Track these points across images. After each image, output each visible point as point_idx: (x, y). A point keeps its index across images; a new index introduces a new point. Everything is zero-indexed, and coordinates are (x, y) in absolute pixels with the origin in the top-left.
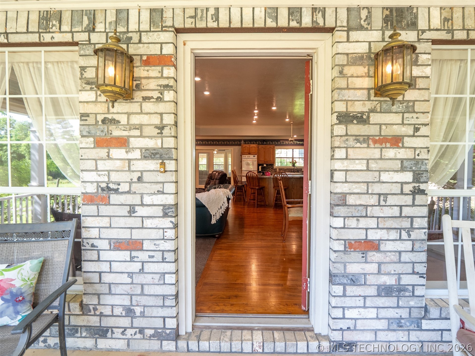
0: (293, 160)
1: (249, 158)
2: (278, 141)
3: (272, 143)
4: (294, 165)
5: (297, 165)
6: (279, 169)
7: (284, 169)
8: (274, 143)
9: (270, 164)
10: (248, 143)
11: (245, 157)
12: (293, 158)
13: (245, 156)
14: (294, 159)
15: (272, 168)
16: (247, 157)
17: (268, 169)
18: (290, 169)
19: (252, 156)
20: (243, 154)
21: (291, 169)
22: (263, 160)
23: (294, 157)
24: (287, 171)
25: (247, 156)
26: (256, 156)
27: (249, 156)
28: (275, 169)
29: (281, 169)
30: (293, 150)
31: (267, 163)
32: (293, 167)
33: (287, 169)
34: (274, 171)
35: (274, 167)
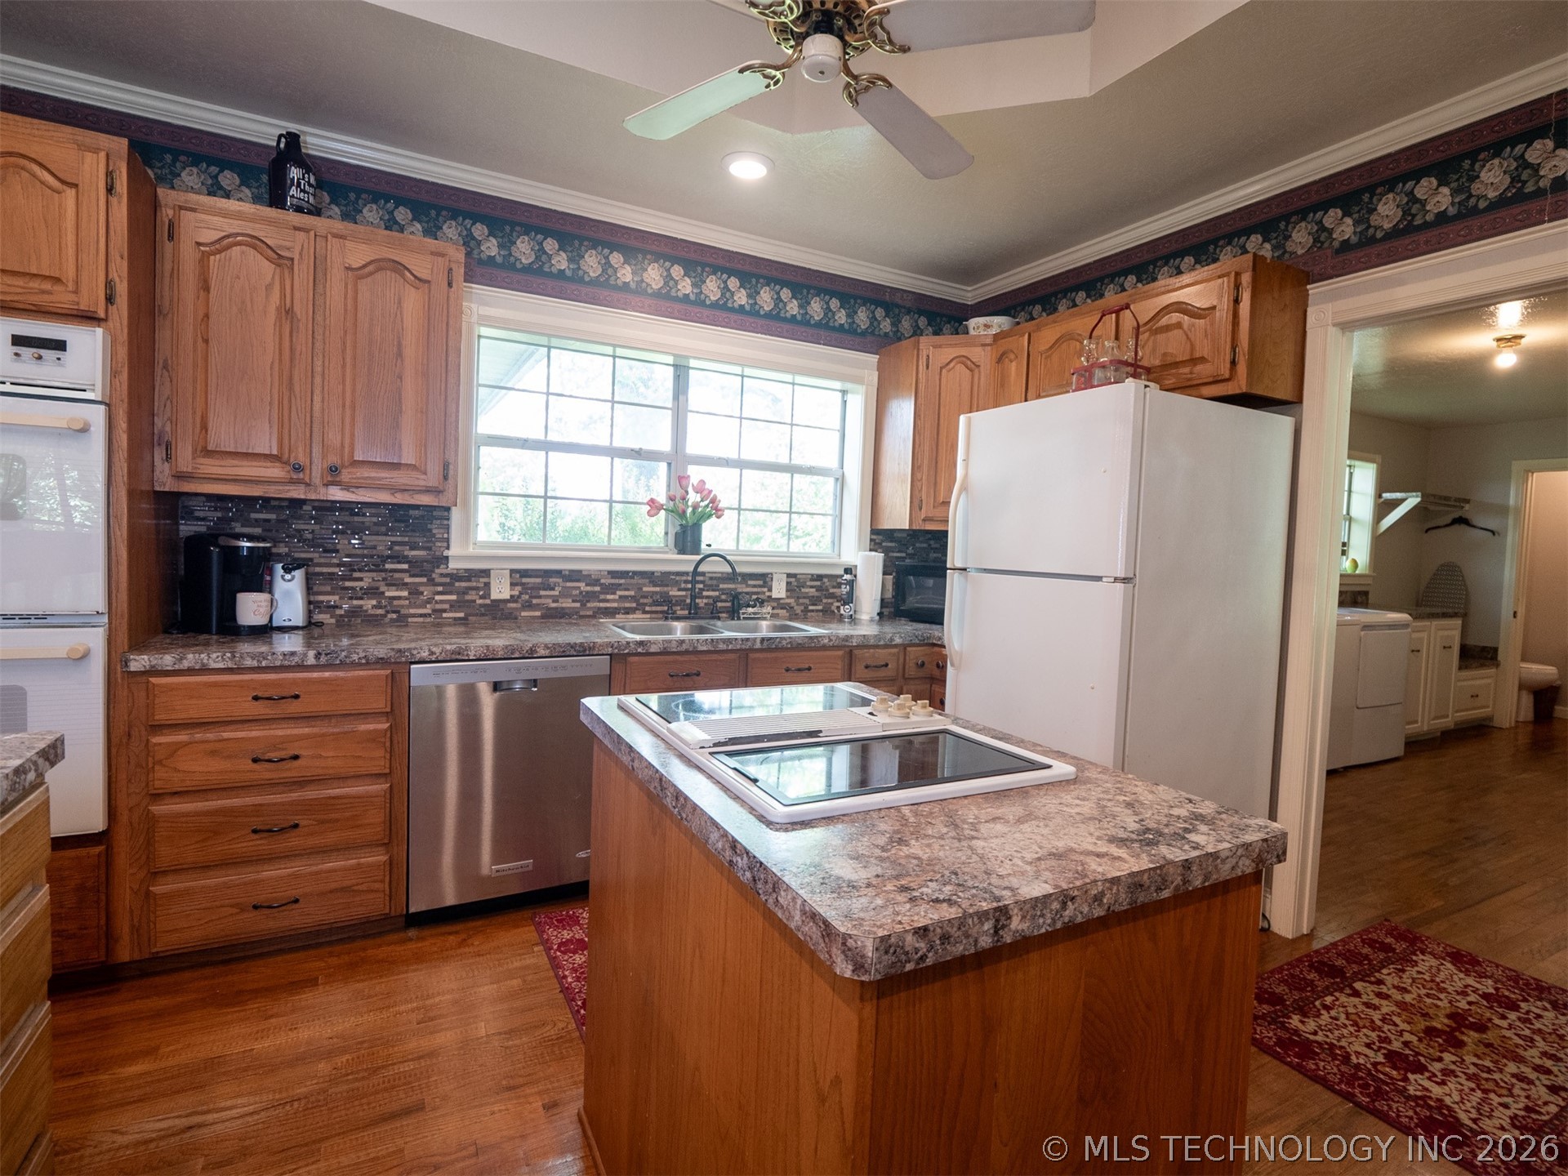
0: (679, 480)
4: (687, 537)
5: (716, 536)
6: (519, 576)
7: (575, 576)
9: (398, 515)
12: (677, 460)
14: (695, 473)
15: (417, 568)
17: (367, 580)
18: (649, 576)
21: (665, 579)
22: (265, 443)
23: (692, 448)
24: (612, 600)
28: (471, 574)
29: (547, 573)
30: (681, 372)
31: (337, 494)
32: (686, 563)
33: (613, 574)
34: (453, 606)
35: (454, 551)
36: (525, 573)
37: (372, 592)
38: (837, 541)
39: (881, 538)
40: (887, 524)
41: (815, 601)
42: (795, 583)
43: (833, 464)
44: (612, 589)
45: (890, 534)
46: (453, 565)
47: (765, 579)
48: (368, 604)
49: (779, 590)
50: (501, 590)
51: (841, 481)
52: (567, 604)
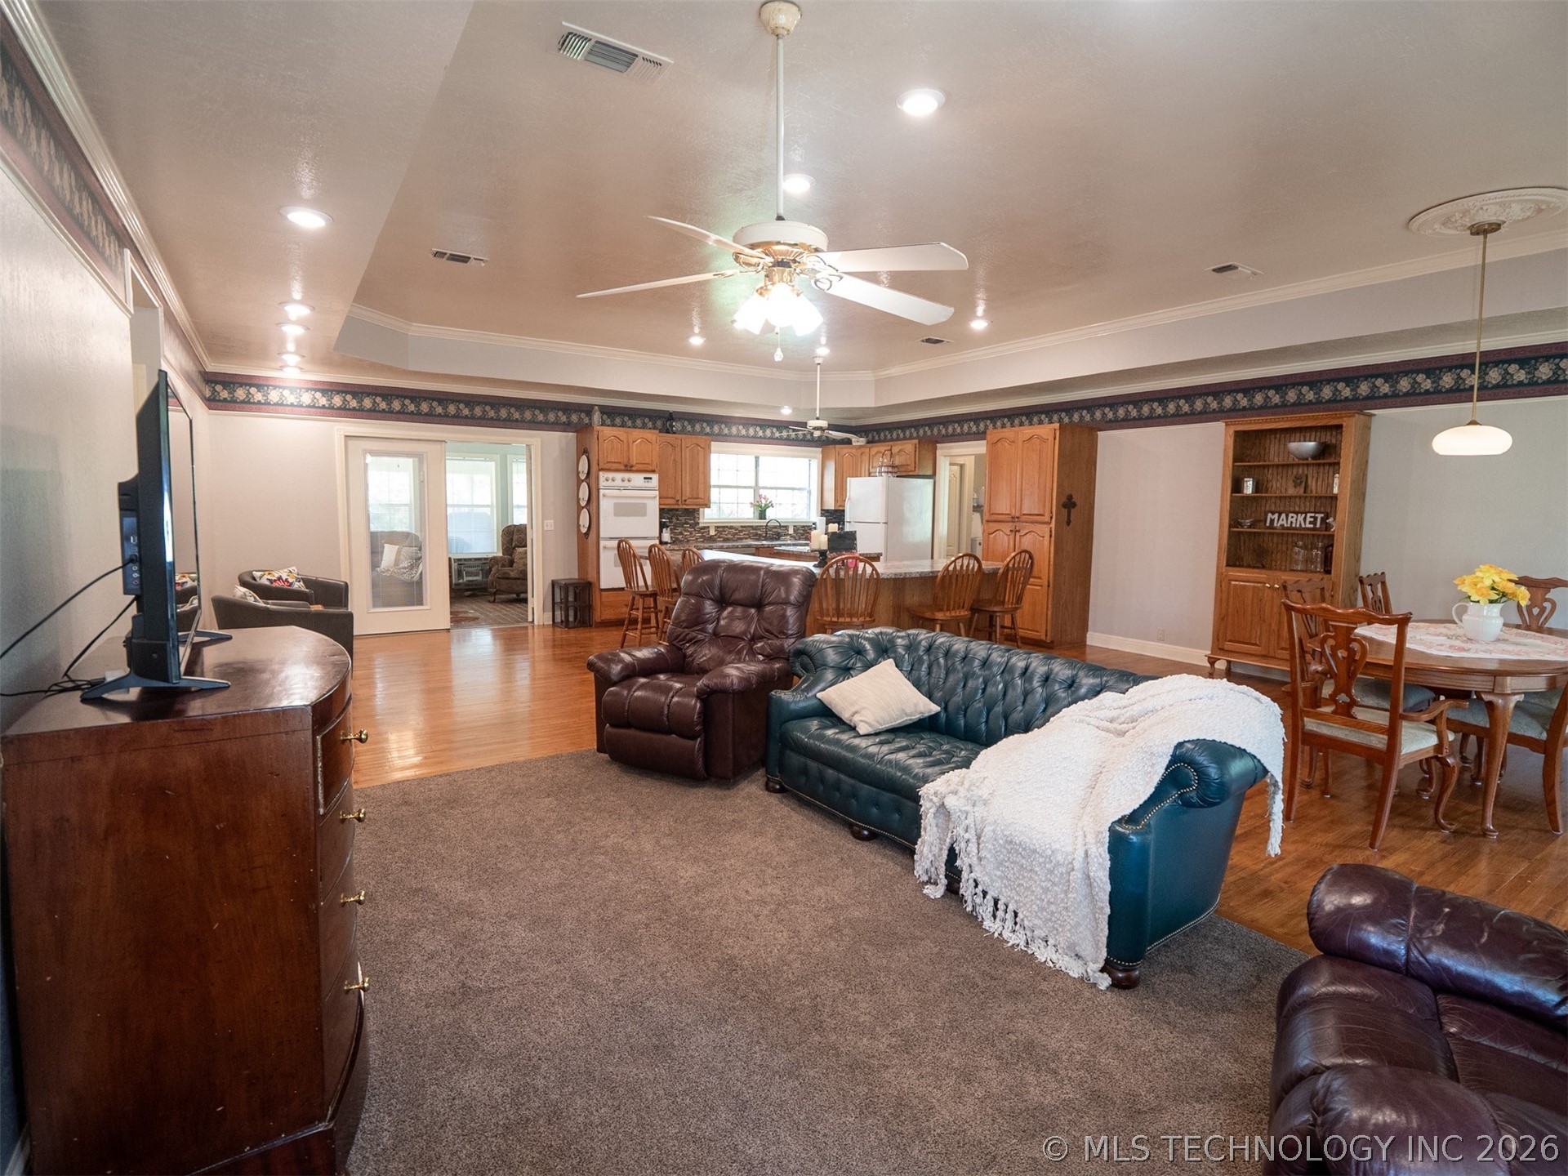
0: (758, 495)
1: (626, 483)
2: (711, 420)
3: (693, 427)
4: (762, 515)
5: (771, 514)
7: (731, 527)
8: (698, 427)
10: (623, 425)
11: (610, 483)
12: (756, 488)
13: (610, 475)
14: (763, 493)
15: (692, 526)
16: (618, 482)
17: (680, 529)
18: (751, 527)
19: (641, 476)
20: (602, 470)
21: (756, 527)
22: (670, 495)
23: (761, 484)
24: (742, 535)
25: (619, 476)
26: (655, 477)
27: (627, 475)
28: (704, 528)
29: (724, 527)
30: (757, 458)
31: (685, 507)
32: (763, 523)
33: (742, 527)
34: (700, 537)
35: (701, 521)
36: (718, 527)
37: (681, 533)
38: (809, 514)
39: (824, 512)
40: (826, 508)
41: (803, 535)
42: (796, 528)
43: (806, 486)
44: (741, 531)
45: (827, 511)
46: (701, 525)
47: (786, 527)
48: (680, 537)
49: (791, 531)
50: (712, 532)
51: (810, 492)
52: (730, 536)
